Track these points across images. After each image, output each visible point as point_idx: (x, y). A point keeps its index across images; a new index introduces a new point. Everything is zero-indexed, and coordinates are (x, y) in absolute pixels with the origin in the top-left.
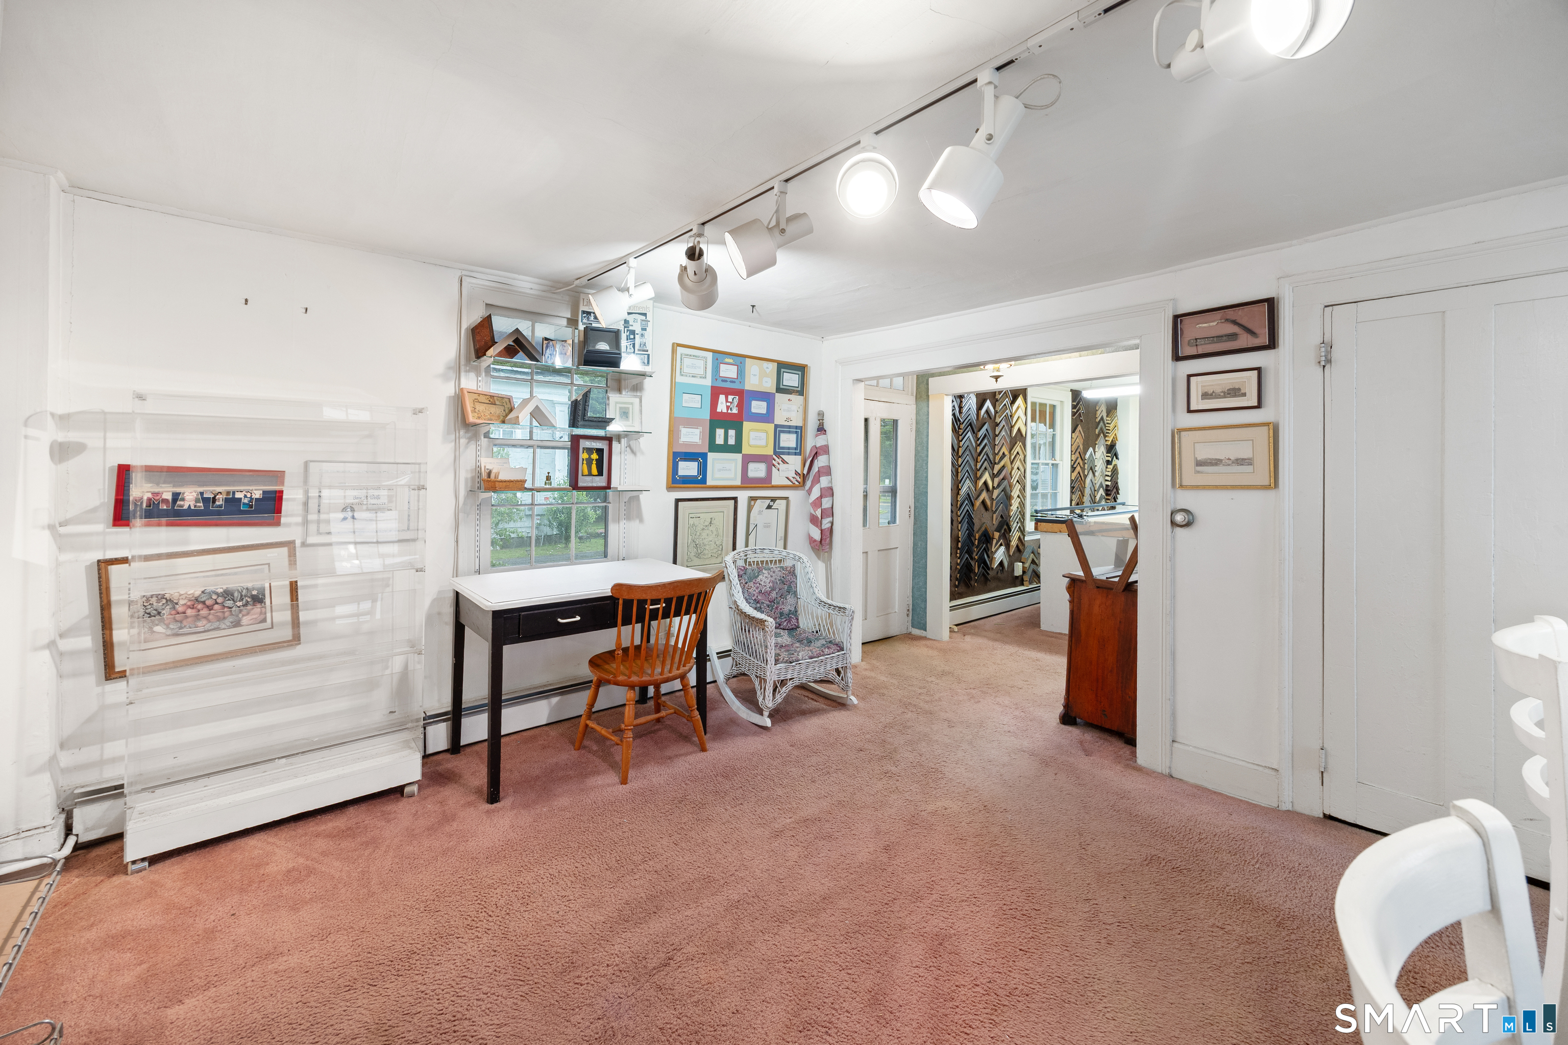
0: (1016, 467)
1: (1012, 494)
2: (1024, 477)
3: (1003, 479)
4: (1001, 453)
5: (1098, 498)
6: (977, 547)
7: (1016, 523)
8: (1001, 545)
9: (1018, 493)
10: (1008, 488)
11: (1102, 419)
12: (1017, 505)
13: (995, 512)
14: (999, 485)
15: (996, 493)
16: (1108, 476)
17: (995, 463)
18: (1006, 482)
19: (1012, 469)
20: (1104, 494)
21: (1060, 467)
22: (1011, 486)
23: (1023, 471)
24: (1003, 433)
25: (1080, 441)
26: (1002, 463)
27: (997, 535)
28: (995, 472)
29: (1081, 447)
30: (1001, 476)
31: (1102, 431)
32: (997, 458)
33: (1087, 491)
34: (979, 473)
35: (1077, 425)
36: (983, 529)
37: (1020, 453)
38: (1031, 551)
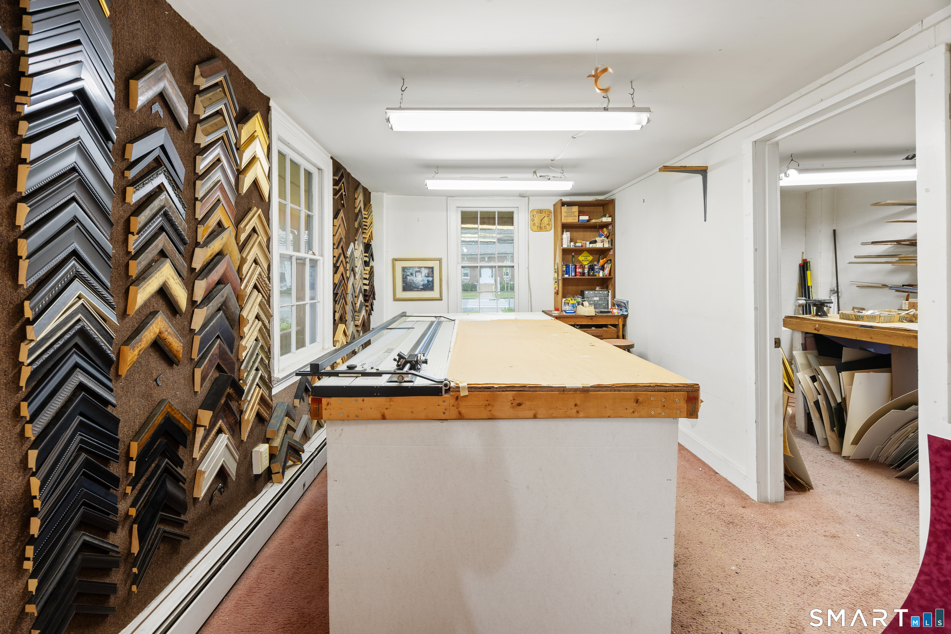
0: (250, 259)
1: (244, 314)
2: (269, 279)
3: (219, 282)
4: (212, 222)
5: (358, 305)
6: (134, 483)
7: (253, 372)
8: (220, 431)
9: (256, 309)
10: (233, 301)
11: (360, 211)
12: (256, 334)
13: (198, 364)
14: (208, 297)
15: (198, 320)
16: (365, 279)
17: (197, 244)
18: (227, 290)
19: (243, 261)
20: (363, 301)
21: (320, 264)
22: (239, 297)
23: (266, 266)
24: (217, 175)
25: (342, 232)
26: (216, 246)
27: (205, 417)
28: (197, 264)
29: (344, 240)
30: (215, 276)
31: (360, 225)
32: (202, 233)
33: (349, 298)
34: (135, 268)
35: (339, 210)
36: (158, 419)
37: (260, 229)
38: (284, 413)
